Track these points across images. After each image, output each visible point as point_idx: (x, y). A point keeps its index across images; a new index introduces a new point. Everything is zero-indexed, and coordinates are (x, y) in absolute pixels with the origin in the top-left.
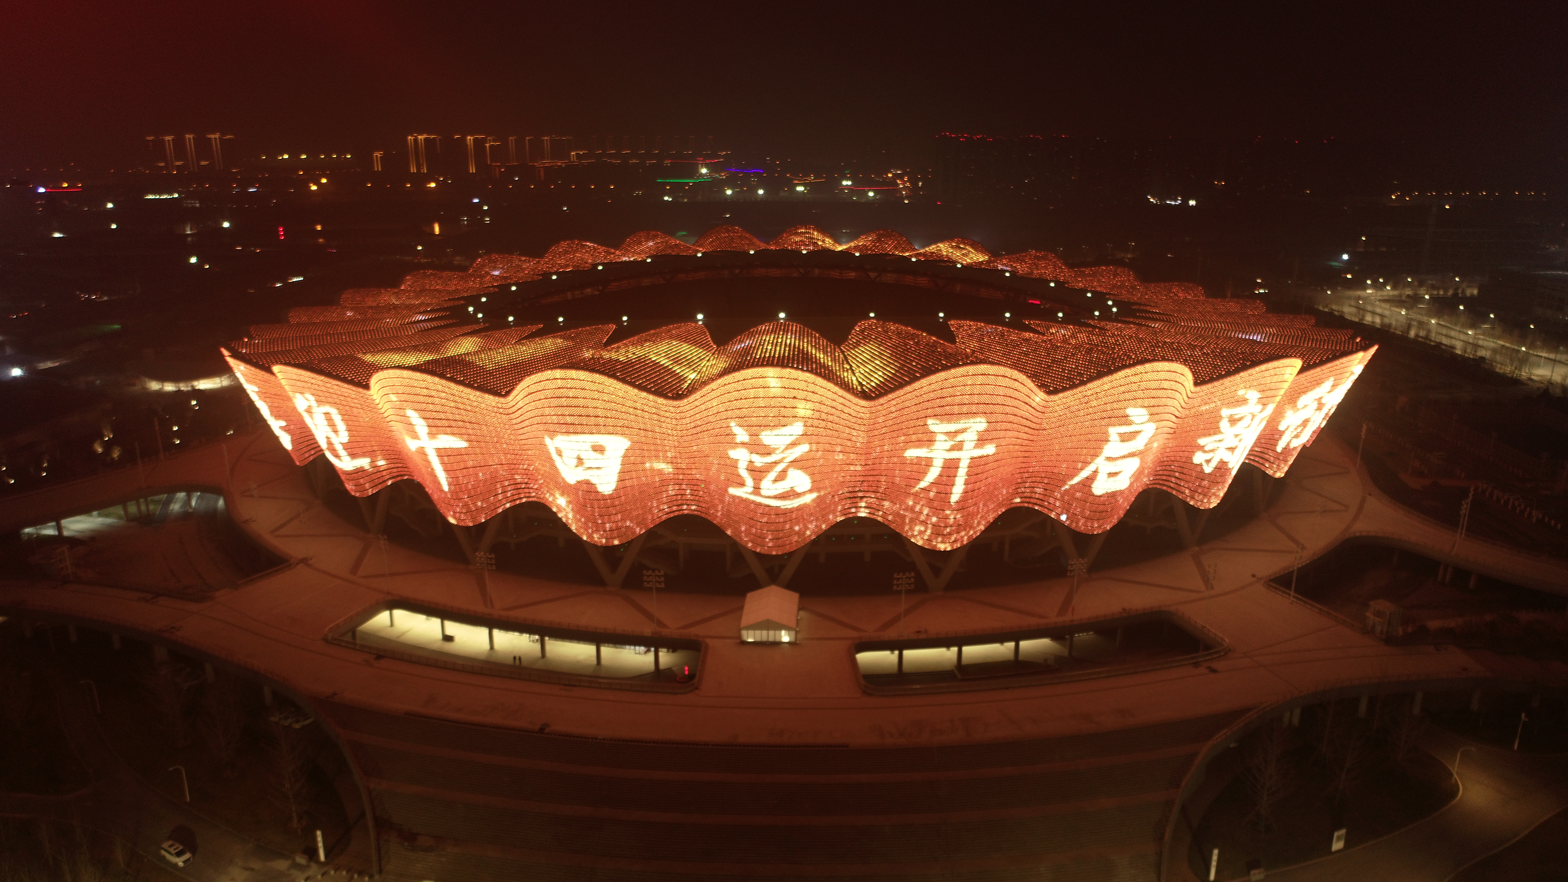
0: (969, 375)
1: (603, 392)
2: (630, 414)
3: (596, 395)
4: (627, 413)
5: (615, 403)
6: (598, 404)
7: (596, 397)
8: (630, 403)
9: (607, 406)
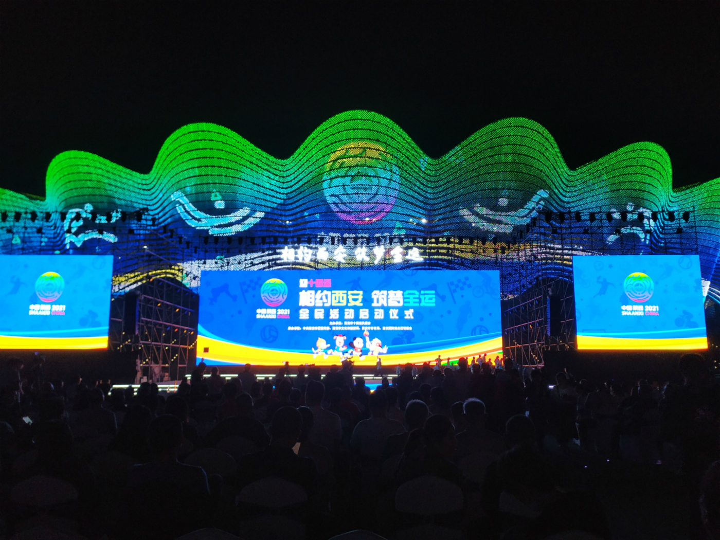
0: (512, 126)
1: (227, 143)
2: (247, 167)
3: (221, 146)
4: (245, 166)
5: (236, 155)
6: (222, 155)
7: (220, 148)
8: (247, 157)
9: (230, 157)
